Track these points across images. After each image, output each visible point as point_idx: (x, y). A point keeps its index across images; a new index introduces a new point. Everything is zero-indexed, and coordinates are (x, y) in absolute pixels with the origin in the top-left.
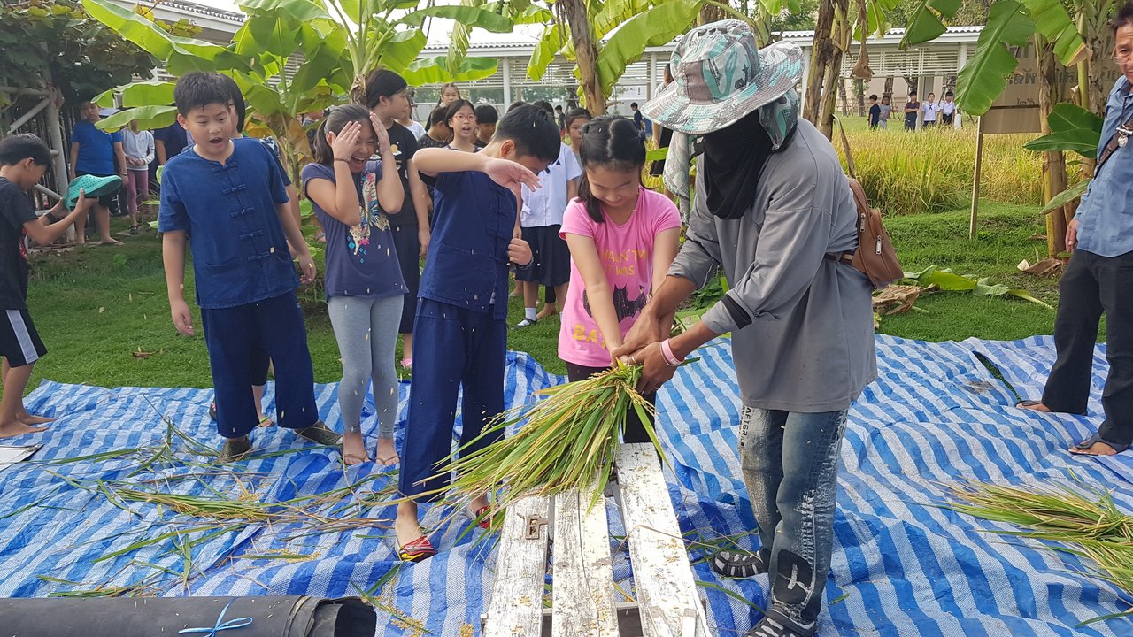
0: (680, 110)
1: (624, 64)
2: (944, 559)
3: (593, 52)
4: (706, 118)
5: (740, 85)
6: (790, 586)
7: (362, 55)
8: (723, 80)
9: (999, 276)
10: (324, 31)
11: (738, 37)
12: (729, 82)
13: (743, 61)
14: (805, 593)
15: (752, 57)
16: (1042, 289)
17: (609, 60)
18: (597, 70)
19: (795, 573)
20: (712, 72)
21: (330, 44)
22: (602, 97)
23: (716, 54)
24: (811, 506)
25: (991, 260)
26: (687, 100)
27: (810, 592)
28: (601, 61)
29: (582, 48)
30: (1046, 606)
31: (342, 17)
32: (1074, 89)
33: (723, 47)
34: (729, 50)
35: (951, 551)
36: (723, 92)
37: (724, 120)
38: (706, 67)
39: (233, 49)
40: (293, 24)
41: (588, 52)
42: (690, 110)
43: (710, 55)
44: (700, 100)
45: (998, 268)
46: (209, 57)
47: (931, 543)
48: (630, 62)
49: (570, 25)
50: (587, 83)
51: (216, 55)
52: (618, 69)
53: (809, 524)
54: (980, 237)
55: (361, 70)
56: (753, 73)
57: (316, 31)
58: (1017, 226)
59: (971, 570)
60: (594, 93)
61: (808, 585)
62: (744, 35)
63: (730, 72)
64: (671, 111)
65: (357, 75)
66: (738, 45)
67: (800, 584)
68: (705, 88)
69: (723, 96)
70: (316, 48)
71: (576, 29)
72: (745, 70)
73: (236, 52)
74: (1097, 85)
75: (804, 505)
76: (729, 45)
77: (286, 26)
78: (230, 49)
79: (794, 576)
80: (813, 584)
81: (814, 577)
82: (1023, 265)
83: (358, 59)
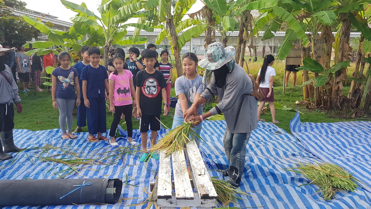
0: (207, 64)
1: (185, 42)
2: (267, 172)
3: (176, 38)
4: (213, 66)
5: (221, 58)
6: (233, 175)
7: (108, 36)
8: (217, 57)
9: (290, 105)
10: (96, 28)
11: (220, 47)
12: (218, 58)
13: (221, 53)
14: (237, 176)
15: (224, 51)
16: (302, 109)
17: (181, 40)
18: (177, 43)
19: (234, 171)
20: (214, 55)
21: (98, 32)
22: (179, 51)
23: (215, 52)
24: (239, 155)
25: (288, 101)
26: (209, 62)
27: (238, 176)
28: (179, 41)
29: (173, 37)
30: (290, 182)
31: (103, 24)
32: (311, 53)
33: (216, 50)
34: (218, 50)
35: (268, 170)
36: (217, 60)
37: (218, 67)
38: (213, 54)
39: (68, 32)
40: (87, 26)
41: (175, 38)
42: (210, 64)
43: (214, 52)
44: (212, 62)
45: (291, 103)
46: (61, 35)
47: (263, 168)
48: (187, 41)
49: (170, 30)
50: (174, 47)
51: (63, 34)
52: (183, 43)
53: (238, 159)
54: (286, 94)
55: (108, 40)
56: (224, 55)
57: (94, 28)
58: (296, 91)
59: (273, 175)
60: (176, 50)
61: (237, 174)
62: (221, 46)
63: (218, 55)
64: (205, 64)
65: (107, 42)
66: (220, 49)
67: (236, 174)
68: (213, 59)
69: (217, 61)
70: (94, 33)
71: (171, 32)
72: (222, 55)
73: (69, 33)
74: (316, 52)
75: (237, 155)
76: (218, 49)
77: (85, 26)
78: (67, 32)
79: (234, 172)
80: (238, 174)
81: (239, 173)
82: (297, 102)
83: (107, 37)
